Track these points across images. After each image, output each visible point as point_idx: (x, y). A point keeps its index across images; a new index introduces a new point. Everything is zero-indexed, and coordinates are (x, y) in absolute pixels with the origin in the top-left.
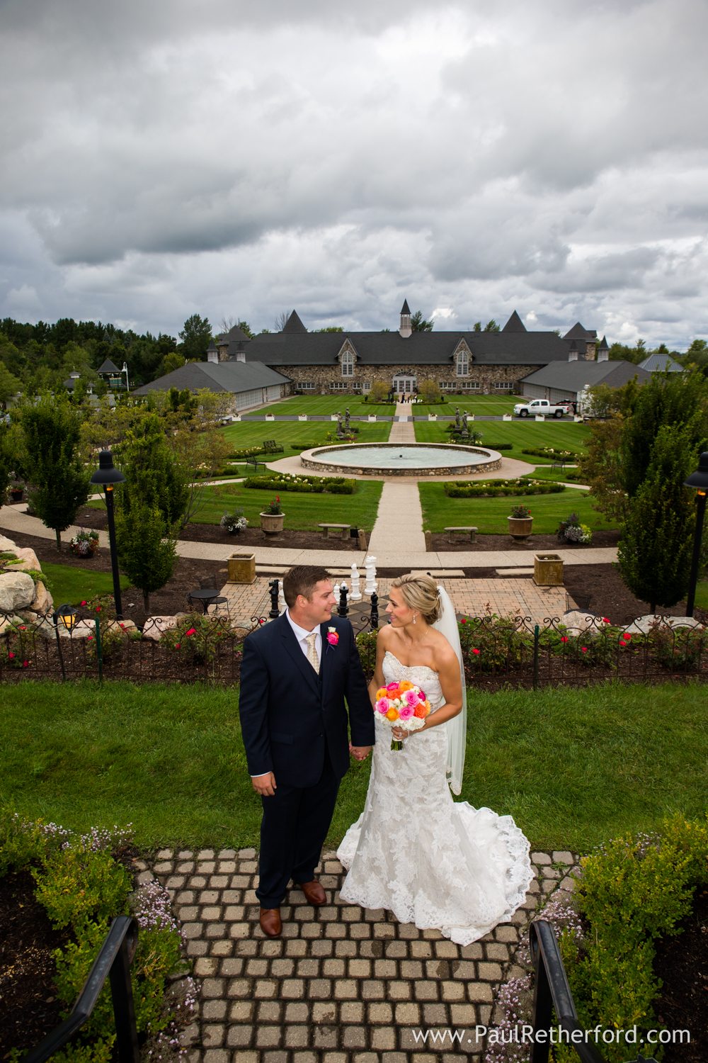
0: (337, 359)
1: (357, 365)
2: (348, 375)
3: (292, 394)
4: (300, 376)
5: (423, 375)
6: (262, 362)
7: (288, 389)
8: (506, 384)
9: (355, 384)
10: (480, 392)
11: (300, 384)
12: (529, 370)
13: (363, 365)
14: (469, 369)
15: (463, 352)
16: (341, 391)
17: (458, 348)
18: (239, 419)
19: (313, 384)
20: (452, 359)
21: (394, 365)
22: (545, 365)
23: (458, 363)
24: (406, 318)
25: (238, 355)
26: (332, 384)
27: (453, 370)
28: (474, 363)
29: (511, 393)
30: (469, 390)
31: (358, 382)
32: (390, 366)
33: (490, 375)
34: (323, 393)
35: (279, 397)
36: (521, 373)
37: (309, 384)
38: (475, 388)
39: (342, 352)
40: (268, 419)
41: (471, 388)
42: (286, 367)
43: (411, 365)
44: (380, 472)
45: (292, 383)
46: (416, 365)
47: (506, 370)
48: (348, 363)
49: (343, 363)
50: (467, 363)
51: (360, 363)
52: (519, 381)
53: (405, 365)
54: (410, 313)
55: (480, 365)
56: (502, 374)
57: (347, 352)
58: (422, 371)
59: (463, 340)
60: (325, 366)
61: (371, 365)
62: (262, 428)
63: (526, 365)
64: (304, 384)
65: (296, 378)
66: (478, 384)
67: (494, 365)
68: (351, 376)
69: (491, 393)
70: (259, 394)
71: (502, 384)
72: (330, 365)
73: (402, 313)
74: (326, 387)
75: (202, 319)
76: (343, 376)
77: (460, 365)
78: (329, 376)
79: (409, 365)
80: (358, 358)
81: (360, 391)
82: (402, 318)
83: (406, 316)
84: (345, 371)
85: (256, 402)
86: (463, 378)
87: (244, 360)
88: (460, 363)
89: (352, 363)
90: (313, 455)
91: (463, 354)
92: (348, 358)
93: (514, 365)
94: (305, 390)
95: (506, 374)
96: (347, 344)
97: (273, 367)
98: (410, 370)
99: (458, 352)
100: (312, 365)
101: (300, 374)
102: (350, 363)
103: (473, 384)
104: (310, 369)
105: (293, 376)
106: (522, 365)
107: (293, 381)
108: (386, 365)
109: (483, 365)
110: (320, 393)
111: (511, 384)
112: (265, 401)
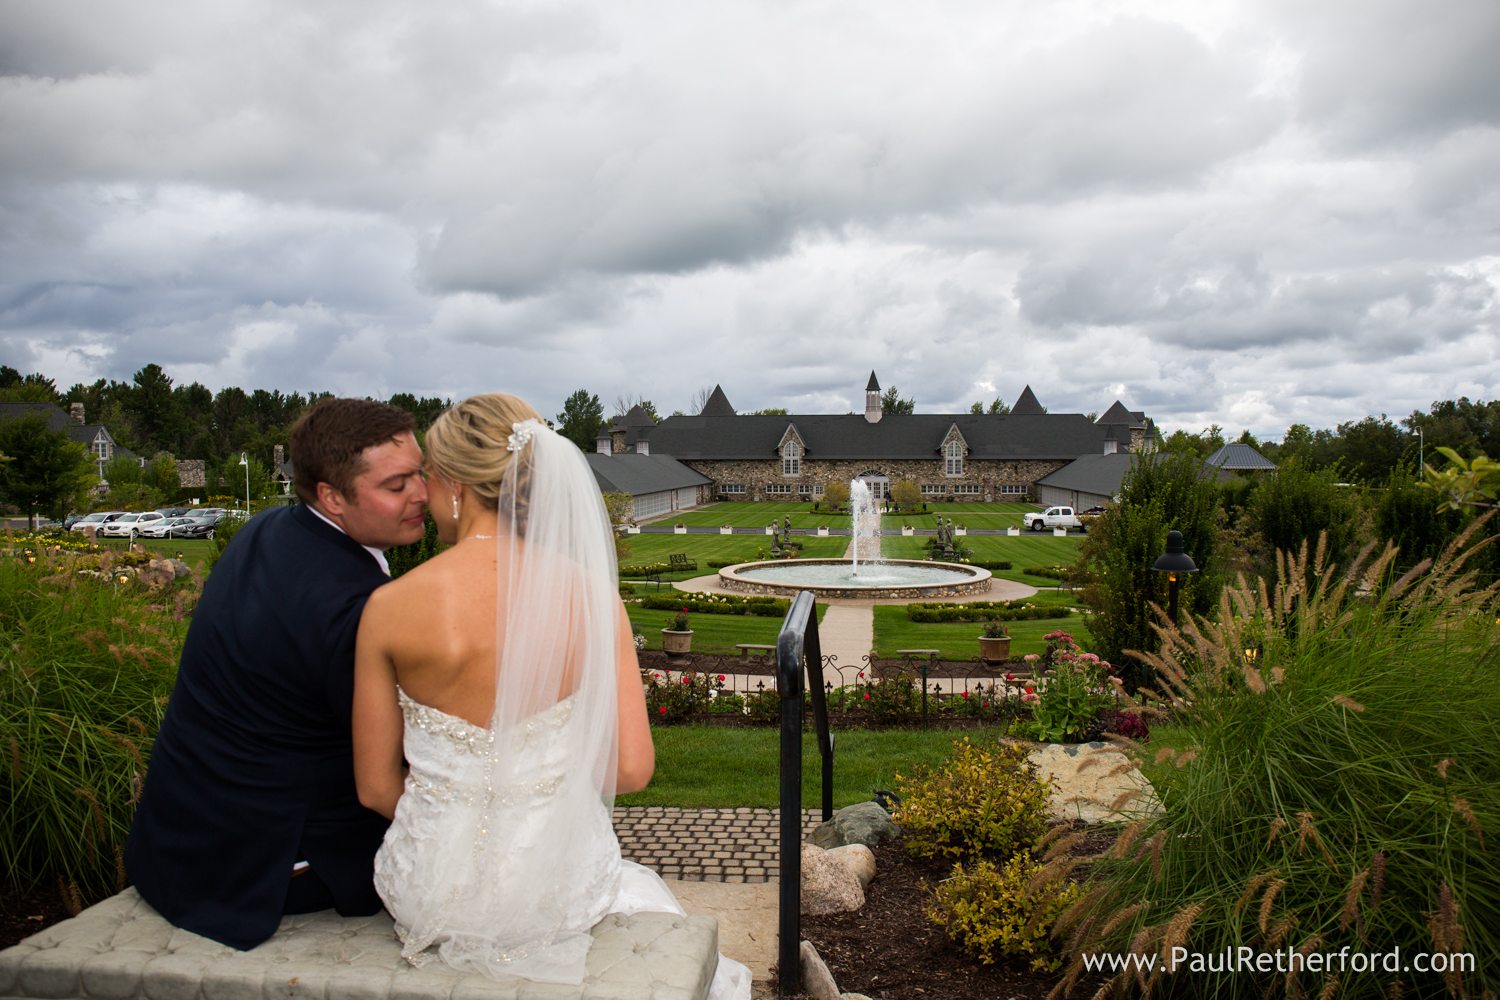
0: (777, 451)
1: (805, 460)
2: (792, 475)
3: (712, 499)
4: (725, 475)
5: (899, 475)
6: (672, 455)
7: (707, 493)
8: (1017, 487)
9: (802, 487)
10: (980, 498)
11: (724, 487)
12: (1049, 468)
13: (813, 461)
14: (964, 466)
15: (954, 442)
16: (781, 496)
17: (947, 437)
18: (637, 531)
19: (743, 486)
20: (939, 452)
21: (857, 461)
22: (1071, 461)
23: (947, 457)
24: (873, 396)
25: (639, 445)
26: (769, 487)
27: (940, 468)
28: (971, 458)
29: (1023, 500)
30: (964, 496)
31: (806, 483)
32: (851, 462)
33: (993, 475)
34: (756, 499)
35: (695, 504)
36: (1037, 472)
37: (736, 487)
38: (973, 493)
39: (785, 443)
40: (678, 531)
41: (966, 493)
42: (705, 462)
43: (882, 460)
44: (824, 593)
45: (713, 485)
46: (888, 460)
47: (1016, 468)
48: (792, 458)
49: (785, 458)
50: (960, 458)
51: (809, 458)
52: (1036, 484)
53: (873, 460)
54: (879, 390)
55: (979, 461)
56: (1011, 474)
57: (791, 442)
58: (898, 469)
59: (954, 426)
60: (761, 461)
61: (824, 461)
62: (669, 542)
63: (1045, 461)
64: (730, 486)
65: (719, 477)
66: (976, 487)
67: (999, 460)
68: (797, 475)
69: (995, 500)
70: (666, 498)
71: (1011, 487)
72: (768, 460)
73: (868, 390)
74: (761, 490)
75: (591, 397)
76: (786, 475)
77: (950, 461)
78: (763, 475)
79: (878, 460)
80: (806, 451)
81: (808, 496)
82: (868, 397)
83: (873, 393)
84: (788, 469)
85: (662, 509)
86: (955, 479)
87: (646, 452)
88: (950, 458)
89: (797, 458)
90: (736, 572)
91: (954, 445)
92: (792, 450)
93: (1028, 460)
94: (732, 495)
95: (1016, 473)
96: (792, 432)
97: (687, 463)
98: (880, 468)
99: (947, 443)
100: (741, 460)
101: (725, 473)
102: (796, 458)
103: (970, 487)
104: (739, 465)
105: (714, 475)
106: (1039, 460)
107: (714, 481)
108: (847, 460)
109: (984, 460)
110: (752, 499)
111: (1023, 487)
112: (674, 508)
